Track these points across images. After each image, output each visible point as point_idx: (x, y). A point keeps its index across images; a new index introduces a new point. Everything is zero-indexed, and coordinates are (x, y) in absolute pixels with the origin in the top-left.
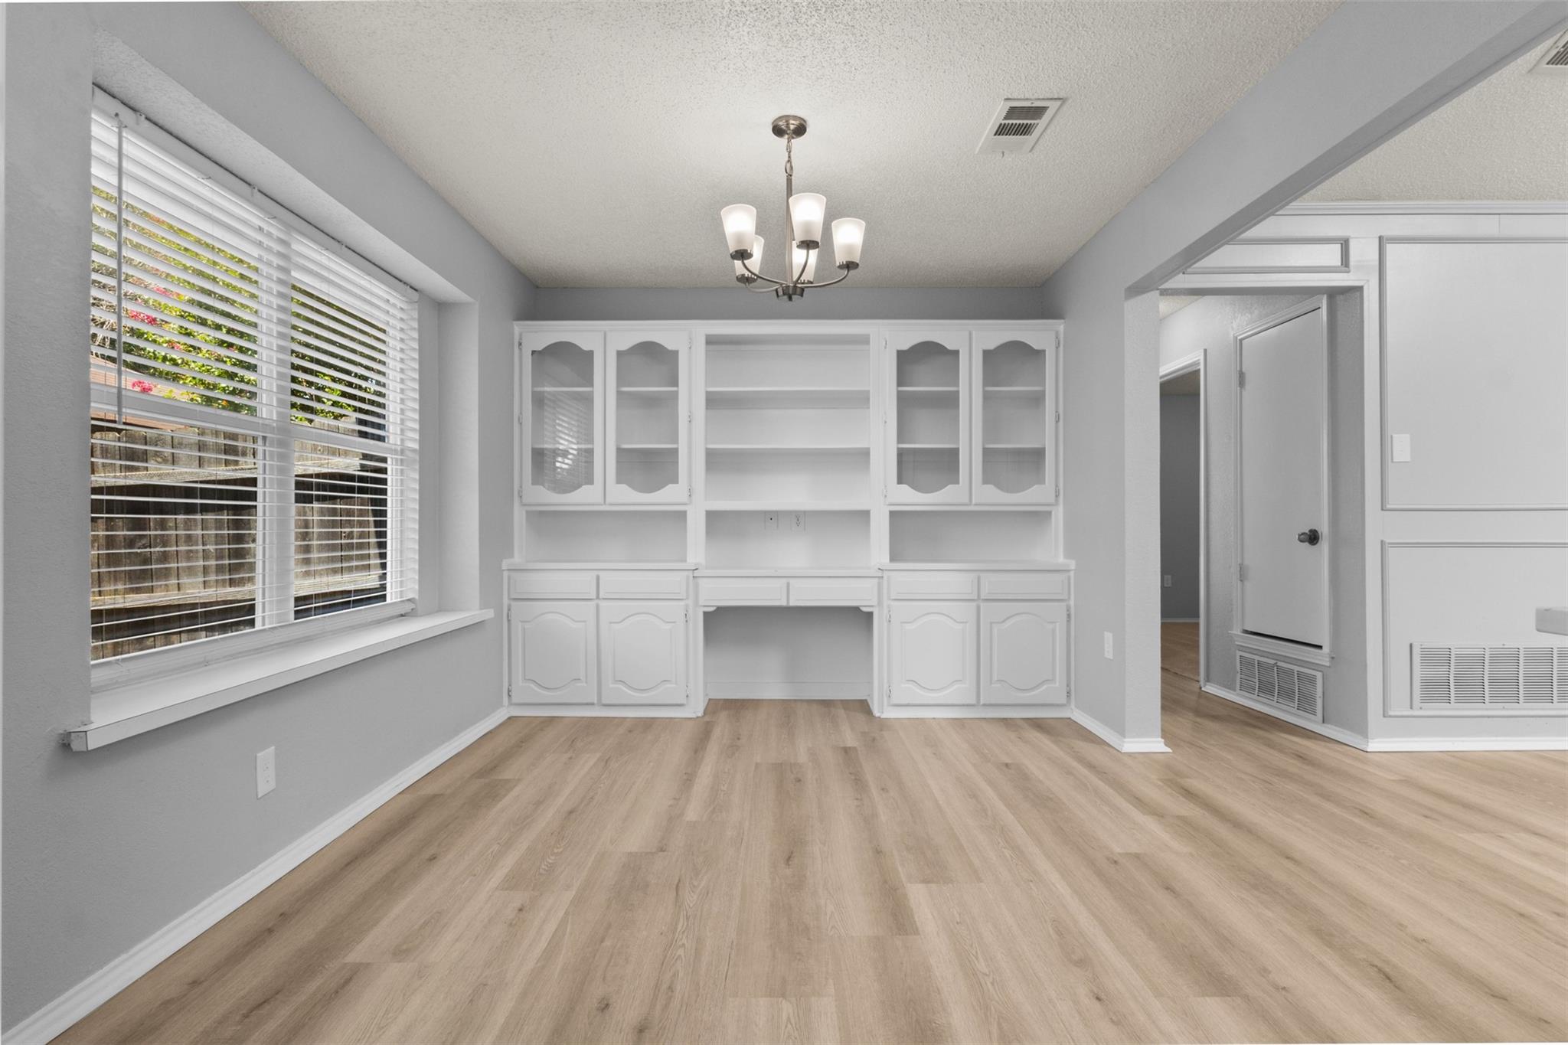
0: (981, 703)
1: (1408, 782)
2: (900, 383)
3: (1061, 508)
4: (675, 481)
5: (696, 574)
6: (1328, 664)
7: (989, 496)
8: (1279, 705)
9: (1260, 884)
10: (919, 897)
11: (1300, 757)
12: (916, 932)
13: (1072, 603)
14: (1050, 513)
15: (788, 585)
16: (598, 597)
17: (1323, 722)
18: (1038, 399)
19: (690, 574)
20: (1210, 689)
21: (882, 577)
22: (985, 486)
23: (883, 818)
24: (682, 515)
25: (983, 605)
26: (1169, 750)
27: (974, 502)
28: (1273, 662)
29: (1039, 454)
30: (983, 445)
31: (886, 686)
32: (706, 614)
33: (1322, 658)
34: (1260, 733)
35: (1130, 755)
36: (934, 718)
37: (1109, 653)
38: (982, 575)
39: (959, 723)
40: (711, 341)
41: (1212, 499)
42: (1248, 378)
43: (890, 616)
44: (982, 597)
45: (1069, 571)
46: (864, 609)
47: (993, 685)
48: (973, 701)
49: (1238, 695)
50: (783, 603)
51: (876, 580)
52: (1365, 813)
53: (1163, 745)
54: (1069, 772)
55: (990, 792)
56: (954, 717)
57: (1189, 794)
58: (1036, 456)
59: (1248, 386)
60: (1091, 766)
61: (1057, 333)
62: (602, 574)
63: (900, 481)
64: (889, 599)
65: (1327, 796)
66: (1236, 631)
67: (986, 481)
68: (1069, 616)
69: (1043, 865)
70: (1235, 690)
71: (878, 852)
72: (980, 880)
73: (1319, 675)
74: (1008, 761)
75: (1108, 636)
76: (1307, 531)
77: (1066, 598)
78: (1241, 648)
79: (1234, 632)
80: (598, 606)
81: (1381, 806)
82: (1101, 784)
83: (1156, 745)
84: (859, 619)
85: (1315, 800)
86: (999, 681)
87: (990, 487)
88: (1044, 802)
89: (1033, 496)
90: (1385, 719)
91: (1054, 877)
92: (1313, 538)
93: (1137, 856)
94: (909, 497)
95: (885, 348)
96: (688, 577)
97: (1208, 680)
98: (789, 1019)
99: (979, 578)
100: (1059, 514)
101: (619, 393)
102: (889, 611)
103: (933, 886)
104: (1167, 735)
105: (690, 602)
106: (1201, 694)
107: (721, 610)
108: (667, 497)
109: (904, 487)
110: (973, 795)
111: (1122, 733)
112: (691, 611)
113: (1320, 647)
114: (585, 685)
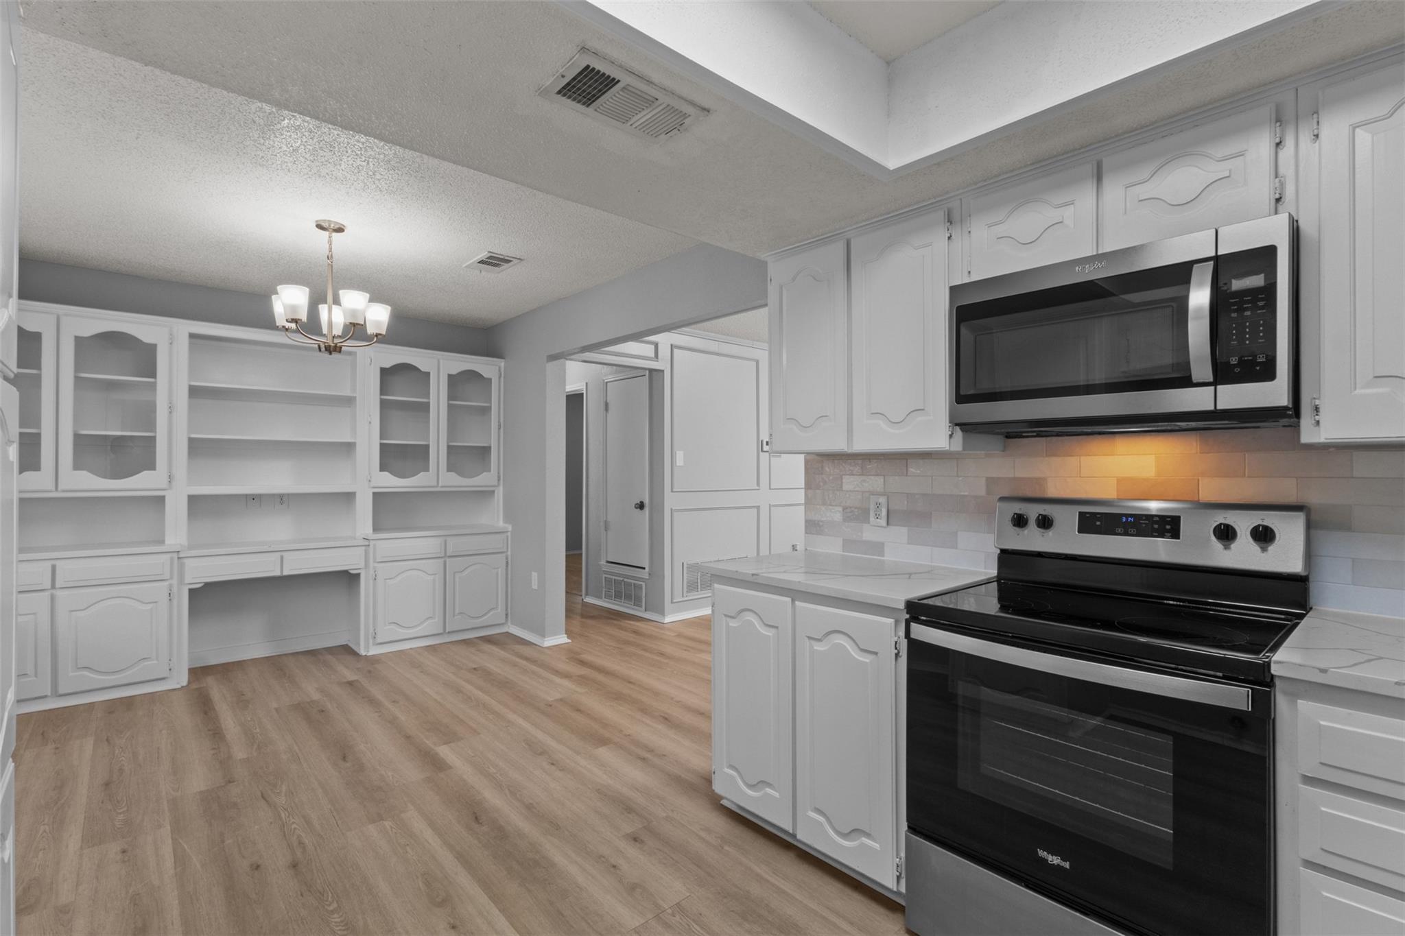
0: (447, 631)
1: (680, 635)
2: (382, 393)
3: (501, 488)
4: (151, 466)
5: (181, 555)
6: (647, 577)
7: (452, 481)
8: (625, 604)
9: (618, 697)
10: (445, 752)
11: (635, 632)
12: (450, 767)
13: (509, 553)
14: (493, 492)
15: (282, 557)
16: (53, 587)
17: (646, 611)
18: (486, 411)
19: (175, 555)
20: (589, 600)
21: (369, 545)
22: (449, 473)
23: (403, 718)
24: (161, 500)
25: (448, 560)
26: (570, 641)
27: (440, 485)
28: (622, 579)
29: (486, 451)
30: (448, 443)
31: (371, 630)
32: (191, 591)
33: (644, 574)
34: (615, 622)
35: (548, 648)
36: (411, 649)
37: (535, 586)
38: (448, 539)
39: (432, 649)
40: (192, 336)
41: (590, 480)
42: (611, 407)
43: (376, 576)
44: (448, 555)
45: (507, 532)
46: (352, 572)
47: (455, 617)
48: (442, 631)
49: (604, 601)
50: (277, 573)
51: (364, 548)
52: (662, 654)
53: (566, 638)
54: (515, 665)
55: (469, 687)
56: (428, 644)
57: (583, 663)
58: (483, 452)
59: (610, 411)
60: (527, 659)
61: (500, 368)
62: (58, 563)
63: (382, 469)
64: (375, 562)
65: (646, 650)
66: (603, 562)
67: (449, 470)
68: (507, 563)
69: (511, 716)
70: (601, 599)
71: (408, 737)
72: (479, 734)
73: (643, 584)
74: (476, 667)
75: (535, 575)
76: (639, 502)
77: (506, 550)
78: (606, 572)
79: (602, 563)
80: (53, 598)
81: (668, 649)
82: (534, 668)
83: (563, 639)
84: (348, 579)
85: (642, 653)
86: (459, 614)
87: (453, 474)
88: (504, 685)
89: (482, 480)
90: (673, 605)
91: (520, 721)
92: (641, 506)
93: (561, 700)
94: (389, 482)
95: (370, 364)
96: (172, 559)
97: (587, 594)
98: (391, 827)
99: (445, 541)
100: (500, 493)
101: (77, 379)
102: (375, 572)
103: (452, 744)
104: (569, 633)
105: (175, 582)
106: (585, 604)
107: (208, 586)
108: (141, 483)
109: (386, 473)
110: (459, 691)
111: (543, 636)
112: (175, 589)
113: (644, 568)
114: (35, 678)
